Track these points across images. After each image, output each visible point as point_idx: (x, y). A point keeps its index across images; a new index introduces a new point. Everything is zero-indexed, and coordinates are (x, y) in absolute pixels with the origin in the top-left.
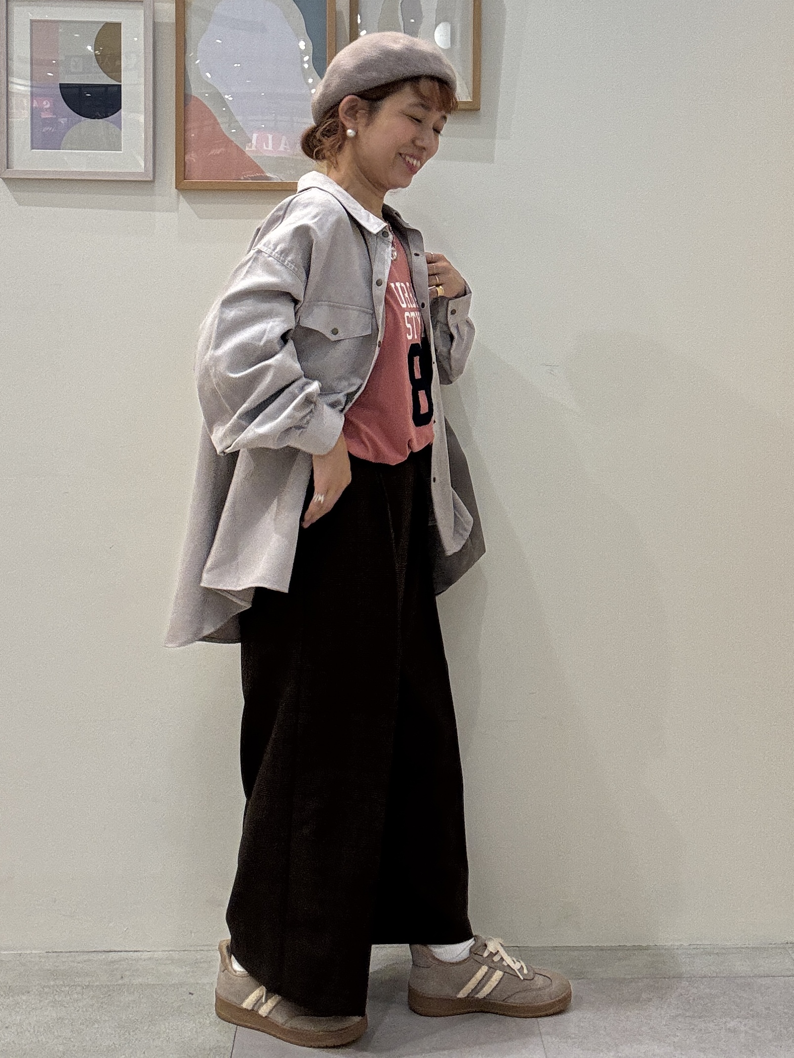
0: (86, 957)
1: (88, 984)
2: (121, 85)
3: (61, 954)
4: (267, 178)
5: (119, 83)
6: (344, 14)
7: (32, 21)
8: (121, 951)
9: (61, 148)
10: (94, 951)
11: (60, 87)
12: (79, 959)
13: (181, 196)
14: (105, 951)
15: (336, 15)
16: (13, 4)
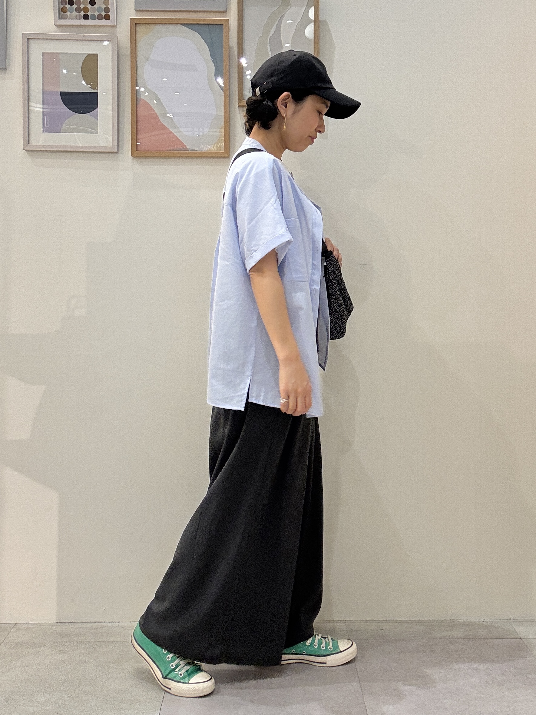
0: (80, 625)
1: (81, 641)
2: (97, 93)
3: (65, 624)
4: (187, 149)
5: (96, 91)
6: (234, 47)
7: (43, 53)
8: (101, 622)
9: (61, 131)
10: (86, 622)
11: (60, 93)
12: (77, 626)
13: (135, 161)
14: (91, 622)
15: (230, 49)
16: (31, 42)
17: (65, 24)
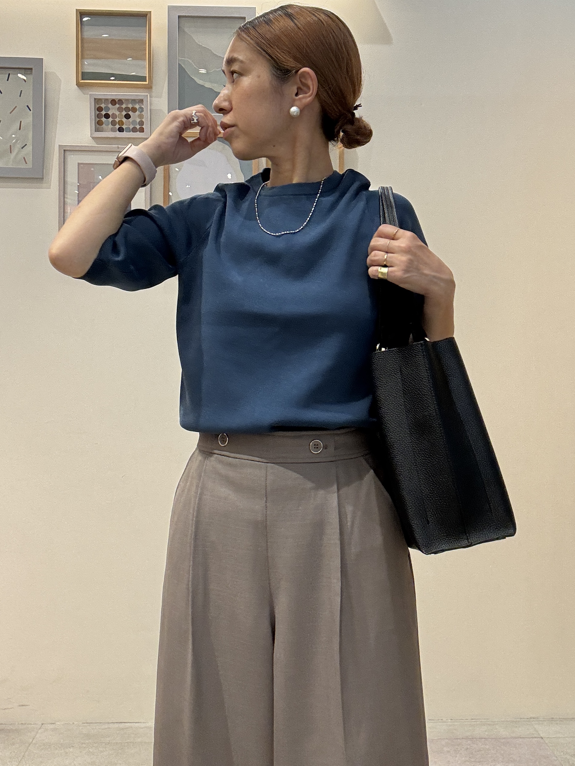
0: (107, 726)
1: (108, 742)
3: (91, 724)
7: (78, 163)
8: (128, 723)
10: (112, 723)
12: (103, 727)
14: (118, 723)
16: (67, 153)
17: (100, 136)
